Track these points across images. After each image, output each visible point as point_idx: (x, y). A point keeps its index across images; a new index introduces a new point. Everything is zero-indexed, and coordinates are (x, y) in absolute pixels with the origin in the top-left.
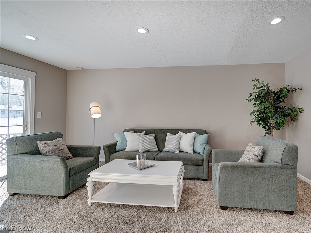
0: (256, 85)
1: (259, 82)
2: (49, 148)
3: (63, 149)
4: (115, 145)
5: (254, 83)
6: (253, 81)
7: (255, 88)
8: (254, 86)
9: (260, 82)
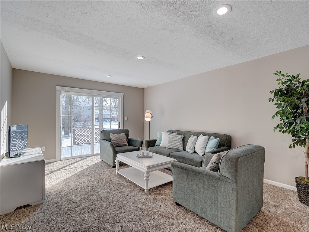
0: (280, 79)
1: (283, 75)
2: (114, 138)
3: (122, 140)
4: (155, 141)
5: (278, 77)
6: (276, 74)
7: (280, 83)
8: (278, 80)
9: (285, 75)
